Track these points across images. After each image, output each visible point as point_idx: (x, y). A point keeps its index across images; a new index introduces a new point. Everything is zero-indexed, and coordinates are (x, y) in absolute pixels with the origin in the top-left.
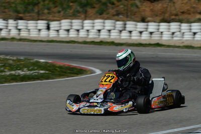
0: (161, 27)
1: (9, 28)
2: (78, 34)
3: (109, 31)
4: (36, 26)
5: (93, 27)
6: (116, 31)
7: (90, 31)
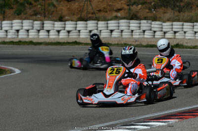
0: (78, 26)
3: (28, 31)
5: (12, 27)
6: (34, 31)
7: (8, 32)
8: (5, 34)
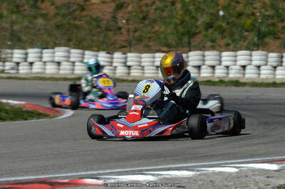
1: (115, 64)
2: (214, 73)
3: (259, 67)
4: (154, 62)
5: (236, 61)
6: (269, 67)
7: (230, 68)
8: (225, 71)
